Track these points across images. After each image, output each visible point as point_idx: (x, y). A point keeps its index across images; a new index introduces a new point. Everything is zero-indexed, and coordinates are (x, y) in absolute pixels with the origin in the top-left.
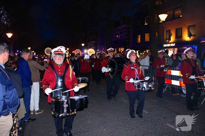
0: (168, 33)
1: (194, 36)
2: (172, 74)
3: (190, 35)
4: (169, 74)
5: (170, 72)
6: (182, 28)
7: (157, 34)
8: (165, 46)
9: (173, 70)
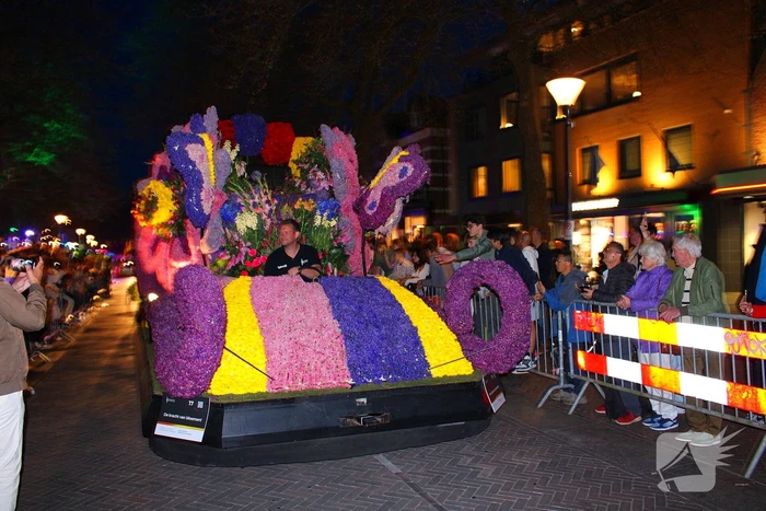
0: (588, 159)
1: (689, 167)
2: (606, 333)
3: (673, 166)
4: (595, 329)
5: (600, 322)
6: (638, 138)
7: (546, 164)
8: (577, 207)
9: (613, 311)
